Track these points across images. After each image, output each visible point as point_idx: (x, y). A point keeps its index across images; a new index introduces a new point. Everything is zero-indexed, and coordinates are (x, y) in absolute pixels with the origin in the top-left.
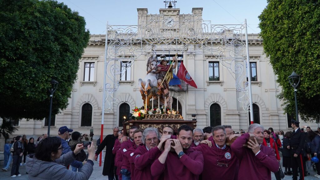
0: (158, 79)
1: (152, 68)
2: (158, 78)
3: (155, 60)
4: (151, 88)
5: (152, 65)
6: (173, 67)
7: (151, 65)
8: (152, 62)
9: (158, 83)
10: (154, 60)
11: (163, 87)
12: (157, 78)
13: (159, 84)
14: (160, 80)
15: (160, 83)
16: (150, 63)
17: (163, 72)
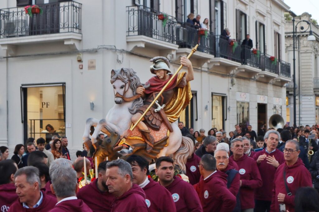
0: (134, 114)
2: (135, 111)
8: (114, 82)
10: (117, 78)
12: (131, 111)
14: (136, 117)
17: (155, 94)
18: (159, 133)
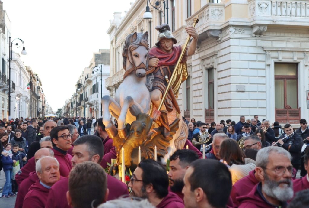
0: (151, 91)
1: (137, 64)
2: (151, 88)
3: (143, 43)
4: (134, 118)
5: (137, 56)
6: (188, 51)
7: (134, 57)
8: (136, 48)
9: (152, 101)
10: (140, 44)
11: (164, 108)
12: (148, 87)
13: (153, 104)
14: (157, 93)
15: (158, 100)
16: (131, 53)
17: (162, 68)
18: (171, 115)
